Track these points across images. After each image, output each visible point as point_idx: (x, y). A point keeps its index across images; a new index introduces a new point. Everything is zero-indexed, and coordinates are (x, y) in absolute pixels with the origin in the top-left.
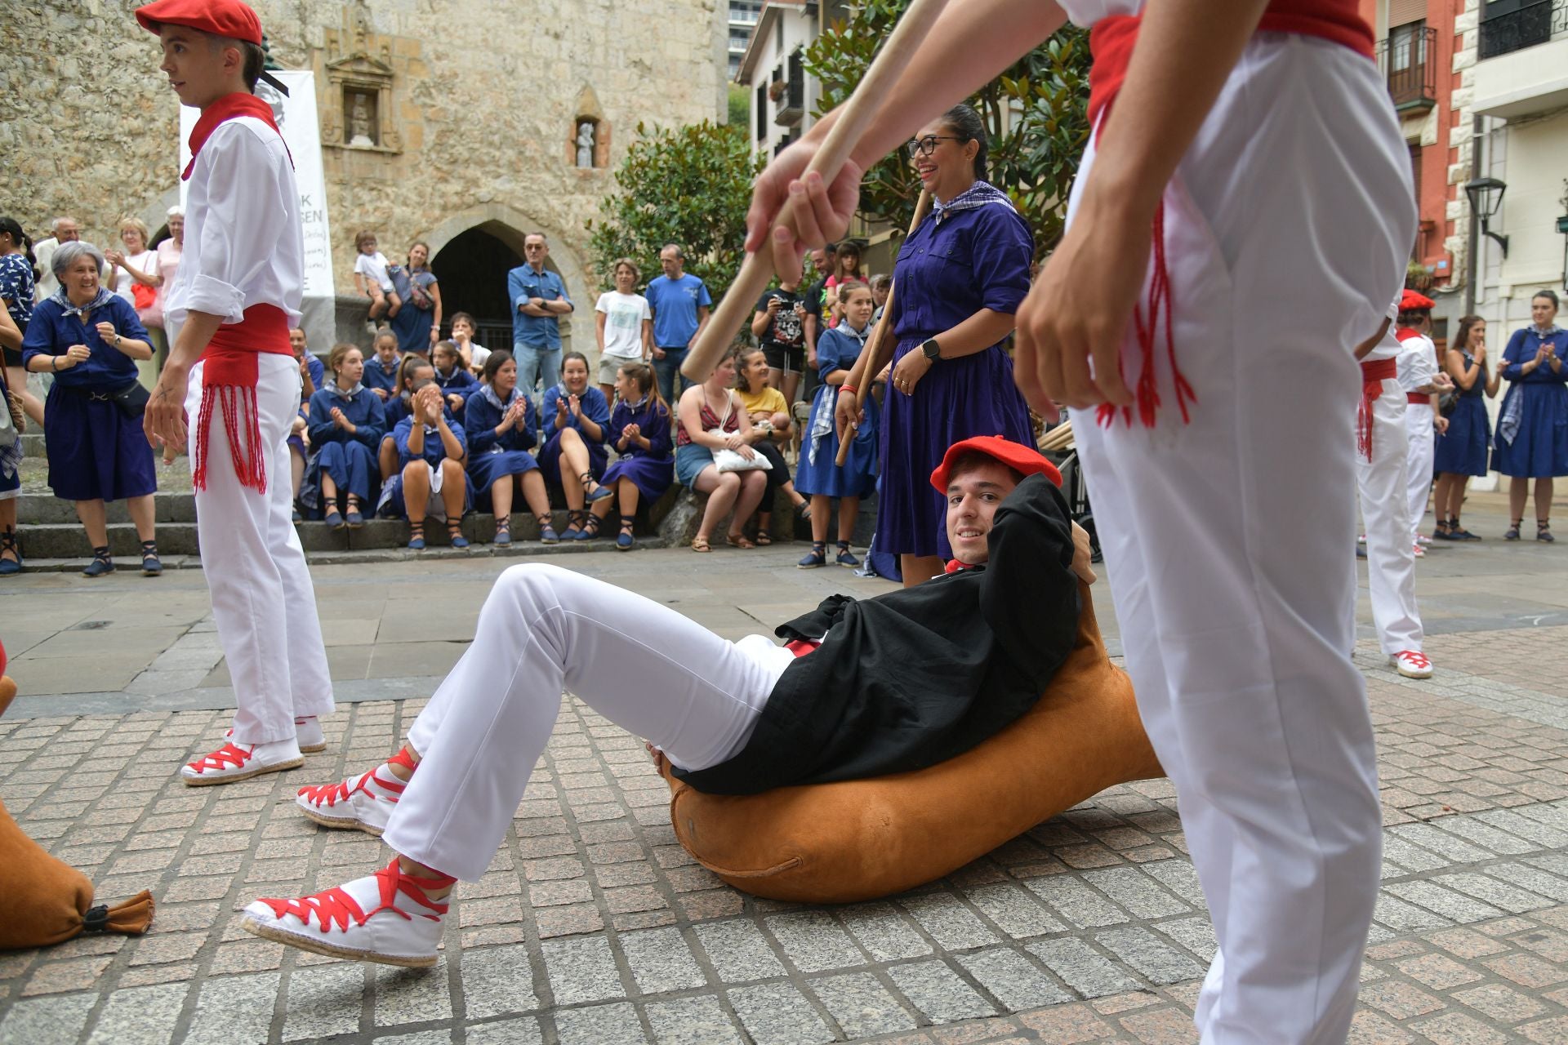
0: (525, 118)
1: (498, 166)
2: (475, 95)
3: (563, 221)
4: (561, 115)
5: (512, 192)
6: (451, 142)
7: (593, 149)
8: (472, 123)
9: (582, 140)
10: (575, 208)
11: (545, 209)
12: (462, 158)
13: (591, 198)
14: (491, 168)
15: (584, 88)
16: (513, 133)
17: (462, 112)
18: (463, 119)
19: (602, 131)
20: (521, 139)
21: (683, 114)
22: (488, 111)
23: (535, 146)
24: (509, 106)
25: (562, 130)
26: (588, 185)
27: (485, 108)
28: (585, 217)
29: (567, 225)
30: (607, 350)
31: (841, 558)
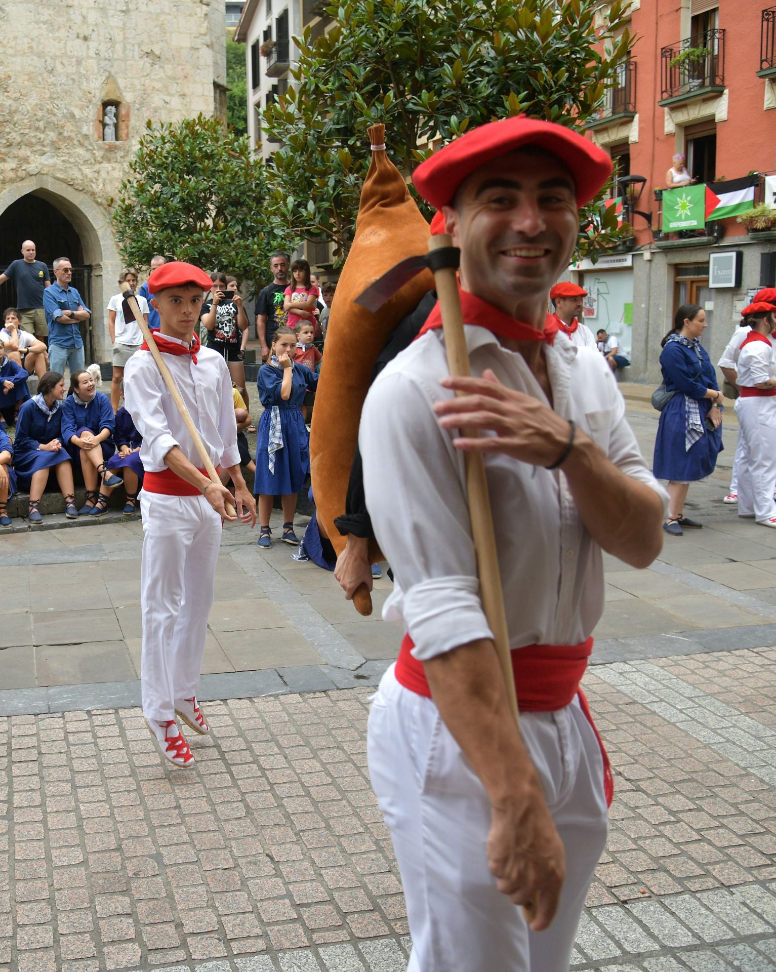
0: (63, 106)
1: (43, 146)
2: (24, 92)
3: (94, 186)
4: (90, 101)
5: (54, 165)
6: (7, 130)
7: (116, 126)
8: (23, 114)
9: (107, 120)
10: (103, 174)
11: (80, 177)
12: (15, 142)
13: (114, 165)
14: (39, 148)
15: (108, 78)
16: (54, 119)
17: (15, 106)
18: (16, 111)
19: (123, 111)
20: (60, 123)
21: (186, 91)
22: (34, 103)
23: (71, 128)
24: (51, 97)
25: (91, 113)
26: (113, 155)
27: (33, 100)
28: (111, 181)
29: (97, 188)
30: (117, 340)
31: (286, 535)
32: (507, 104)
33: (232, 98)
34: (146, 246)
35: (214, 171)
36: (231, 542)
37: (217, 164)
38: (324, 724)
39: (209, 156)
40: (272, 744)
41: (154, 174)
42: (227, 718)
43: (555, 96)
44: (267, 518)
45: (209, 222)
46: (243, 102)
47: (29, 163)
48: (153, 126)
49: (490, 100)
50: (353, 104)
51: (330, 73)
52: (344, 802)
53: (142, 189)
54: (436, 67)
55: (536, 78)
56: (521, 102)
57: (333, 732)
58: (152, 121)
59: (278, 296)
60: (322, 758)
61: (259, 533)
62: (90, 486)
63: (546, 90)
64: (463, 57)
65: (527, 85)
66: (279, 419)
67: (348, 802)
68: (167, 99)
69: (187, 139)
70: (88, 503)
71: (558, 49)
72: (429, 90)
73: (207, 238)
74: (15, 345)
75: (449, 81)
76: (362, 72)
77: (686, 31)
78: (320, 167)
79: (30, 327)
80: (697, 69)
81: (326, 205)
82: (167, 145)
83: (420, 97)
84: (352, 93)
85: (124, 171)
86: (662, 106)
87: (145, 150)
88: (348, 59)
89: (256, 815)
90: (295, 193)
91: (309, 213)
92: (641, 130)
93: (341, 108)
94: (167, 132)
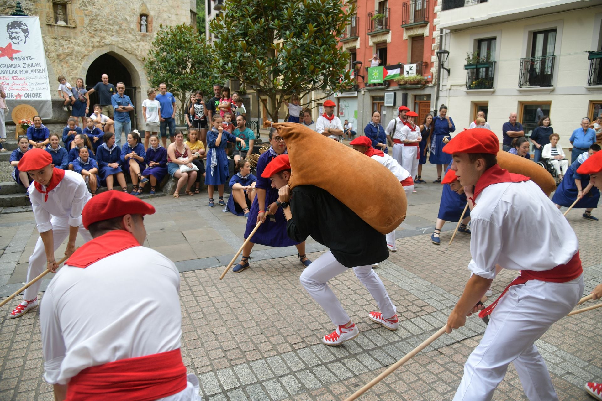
0: (121, 15)
1: (112, 32)
2: (103, 6)
3: (136, 51)
4: (134, 14)
5: (118, 41)
6: (95, 23)
7: (147, 26)
8: (102, 16)
9: (142, 22)
10: (141, 47)
11: (130, 47)
12: (99, 29)
13: (146, 43)
14: (110, 32)
15: (142, 4)
16: (117, 20)
17: (98, 12)
18: (99, 15)
19: (150, 19)
20: (120, 22)
21: (178, 13)
22: (108, 12)
23: (125, 25)
24: (115, 10)
25: (135, 19)
26: (145, 39)
27: (106, 11)
28: (144, 50)
29: (138, 53)
30: (148, 120)
31: (220, 202)
32: (308, 28)
33: (199, 18)
34: (160, 79)
35: (190, 48)
36: (197, 206)
37: (191, 46)
38: (235, 277)
39: (188, 42)
40: (214, 287)
41: (163, 48)
42: (195, 278)
43: (327, 26)
44: (212, 195)
45: (188, 70)
46: (204, 20)
47: (105, 39)
48: (163, 27)
49: (302, 26)
50: (247, 23)
51: (238, 9)
52: (244, 308)
53: (158, 54)
54: (281, 10)
55: (320, 18)
56: (314, 28)
57: (239, 280)
58: (163, 25)
59: (217, 102)
60: (235, 291)
61: (209, 201)
62: (134, 182)
63: (324, 24)
64: (292, 7)
65: (316, 21)
66: (215, 153)
67: (245, 308)
68: (170, 15)
69: (178, 34)
70: (134, 190)
71: (328, 8)
72: (278, 19)
73: (187, 77)
74: (99, 121)
75: (286, 17)
76: (251, 10)
77: (377, 7)
78: (233, 48)
79: (107, 113)
80: (380, 22)
81: (236, 64)
82: (169, 36)
83: (275, 23)
84: (247, 18)
85: (150, 46)
86: (368, 35)
87: (159, 37)
88: (245, 4)
89: (207, 316)
90: (223, 59)
91: (229, 68)
92: (361, 44)
93: (243, 24)
94: (169, 30)
